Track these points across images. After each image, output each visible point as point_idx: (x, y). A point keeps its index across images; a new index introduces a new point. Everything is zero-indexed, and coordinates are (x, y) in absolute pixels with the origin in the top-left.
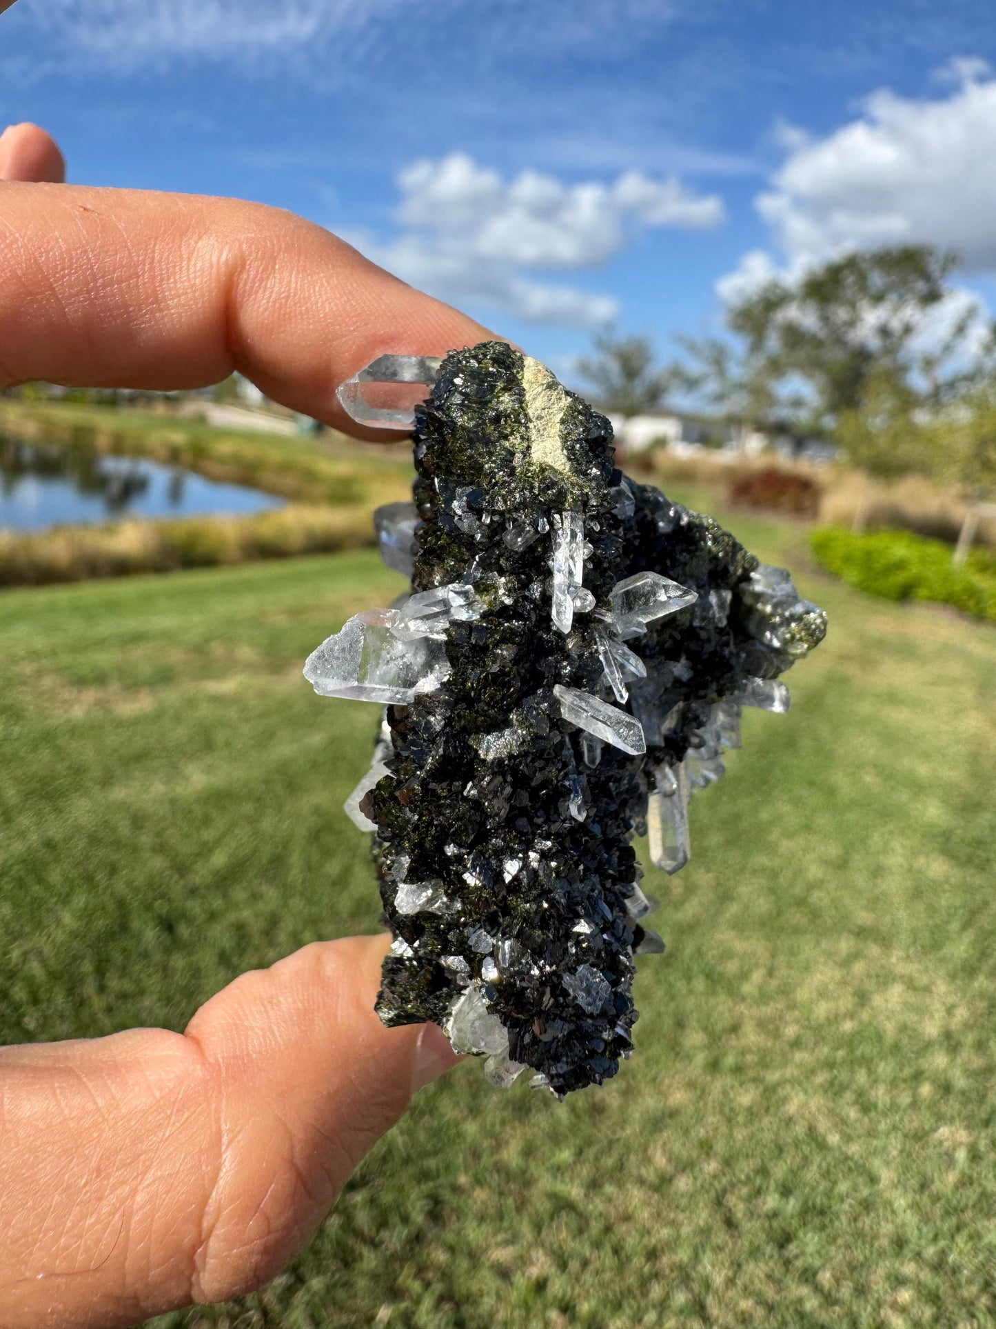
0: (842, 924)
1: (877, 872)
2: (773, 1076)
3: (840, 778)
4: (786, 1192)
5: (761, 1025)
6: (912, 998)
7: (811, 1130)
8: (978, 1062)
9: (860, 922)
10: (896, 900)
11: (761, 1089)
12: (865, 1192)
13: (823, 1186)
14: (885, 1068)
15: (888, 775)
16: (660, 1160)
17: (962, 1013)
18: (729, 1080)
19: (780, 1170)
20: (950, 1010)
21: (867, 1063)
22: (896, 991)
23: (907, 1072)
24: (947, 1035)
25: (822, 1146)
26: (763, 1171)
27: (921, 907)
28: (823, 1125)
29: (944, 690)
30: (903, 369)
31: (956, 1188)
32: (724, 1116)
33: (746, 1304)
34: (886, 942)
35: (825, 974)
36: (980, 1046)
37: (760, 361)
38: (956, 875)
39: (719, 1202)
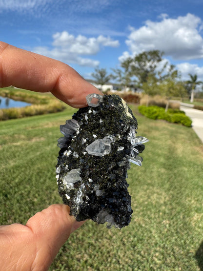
0: (145, 183)
1: (152, 172)
4: (134, 237)
6: (158, 196)
7: (139, 224)
8: (170, 207)
9: (148, 182)
10: (155, 177)
12: (149, 235)
13: (142, 234)
14: (153, 210)
15: (153, 153)
16: (110, 233)
17: (167, 198)
19: (133, 233)
20: (165, 198)
21: (150, 210)
22: (155, 195)
23: (157, 211)
24: (165, 202)
25: (142, 227)
26: (130, 233)
27: (159, 178)
28: (141, 223)
29: (164, 136)
30: (155, 74)
31: (167, 232)
33: (127, 260)
34: (153, 186)
35: (142, 193)
36: (171, 204)
38: (166, 172)
39: (122, 240)
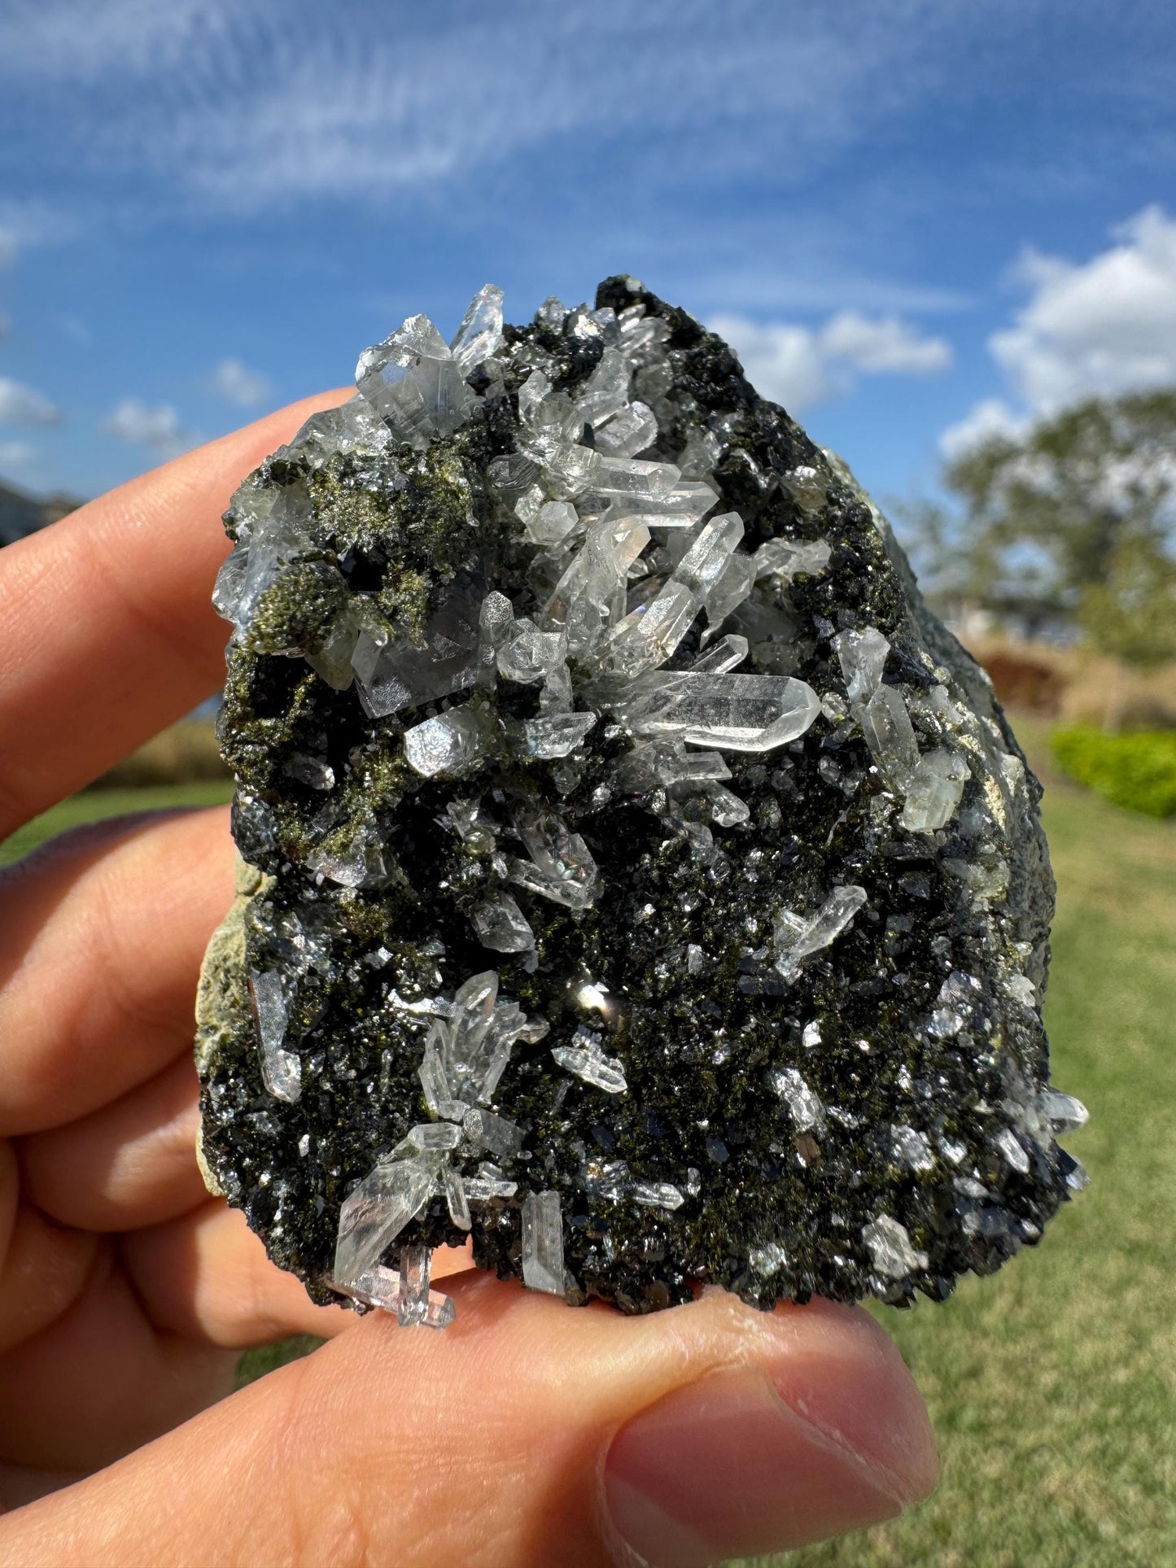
0: (1109, 1238)
1: (1152, 1170)
2: (1027, 1439)
3: (1099, 1046)
5: (1009, 1367)
7: (1078, 1514)
9: (1131, 1235)
11: (1012, 1455)
14: (1172, 1435)
15: (1161, 1043)
16: (883, 1546)
18: (970, 1442)
21: (1147, 1425)
25: (1094, 1538)
30: (1160, 535)
32: (965, 1490)
34: (1167, 1264)
37: (983, 527)
